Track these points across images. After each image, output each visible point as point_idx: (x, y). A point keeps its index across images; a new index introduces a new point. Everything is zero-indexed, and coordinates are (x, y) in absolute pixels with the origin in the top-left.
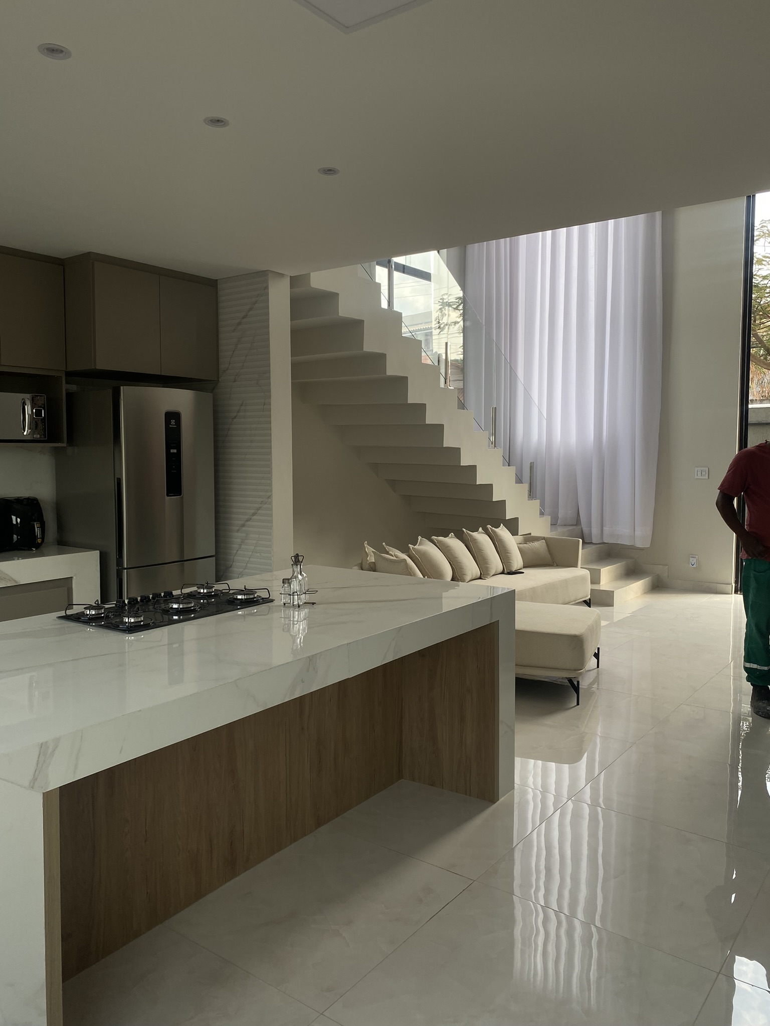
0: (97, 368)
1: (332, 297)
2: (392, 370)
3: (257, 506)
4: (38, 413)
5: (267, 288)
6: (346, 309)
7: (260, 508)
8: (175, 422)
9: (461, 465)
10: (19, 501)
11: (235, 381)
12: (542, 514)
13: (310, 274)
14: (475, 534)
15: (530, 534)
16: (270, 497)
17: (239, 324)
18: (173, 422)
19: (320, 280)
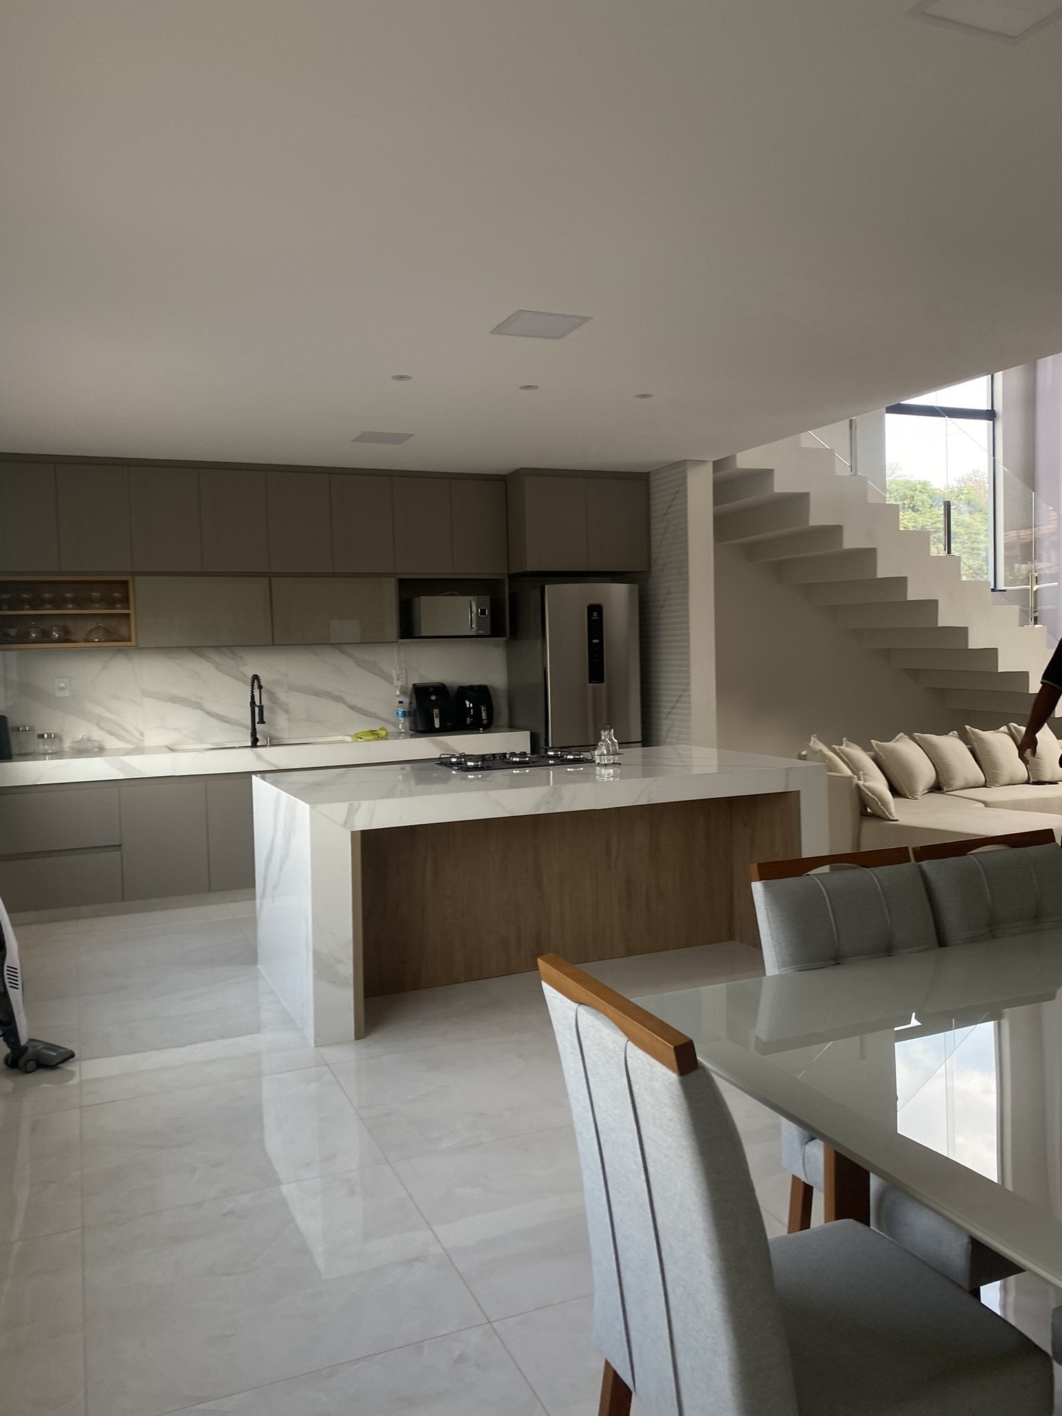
0: (528, 570)
1: (767, 474)
3: (680, 693)
4: (483, 612)
5: (685, 477)
6: (782, 485)
7: (682, 695)
8: (598, 614)
10: (472, 688)
11: (663, 571)
13: (734, 457)
16: (688, 684)
18: (595, 614)
19: (747, 460)
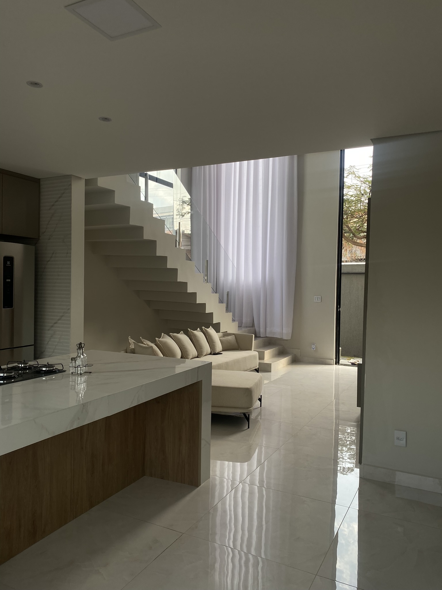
1: (110, 193)
2: (147, 236)
3: (61, 314)
5: (71, 185)
6: (119, 200)
7: (63, 315)
8: (10, 263)
9: (188, 292)
11: (49, 239)
12: (233, 320)
13: (97, 179)
14: (195, 332)
15: (227, 332)
16: (69, 309)
17: (53, 205)
18: (8, 263)
19: (103, 182)
